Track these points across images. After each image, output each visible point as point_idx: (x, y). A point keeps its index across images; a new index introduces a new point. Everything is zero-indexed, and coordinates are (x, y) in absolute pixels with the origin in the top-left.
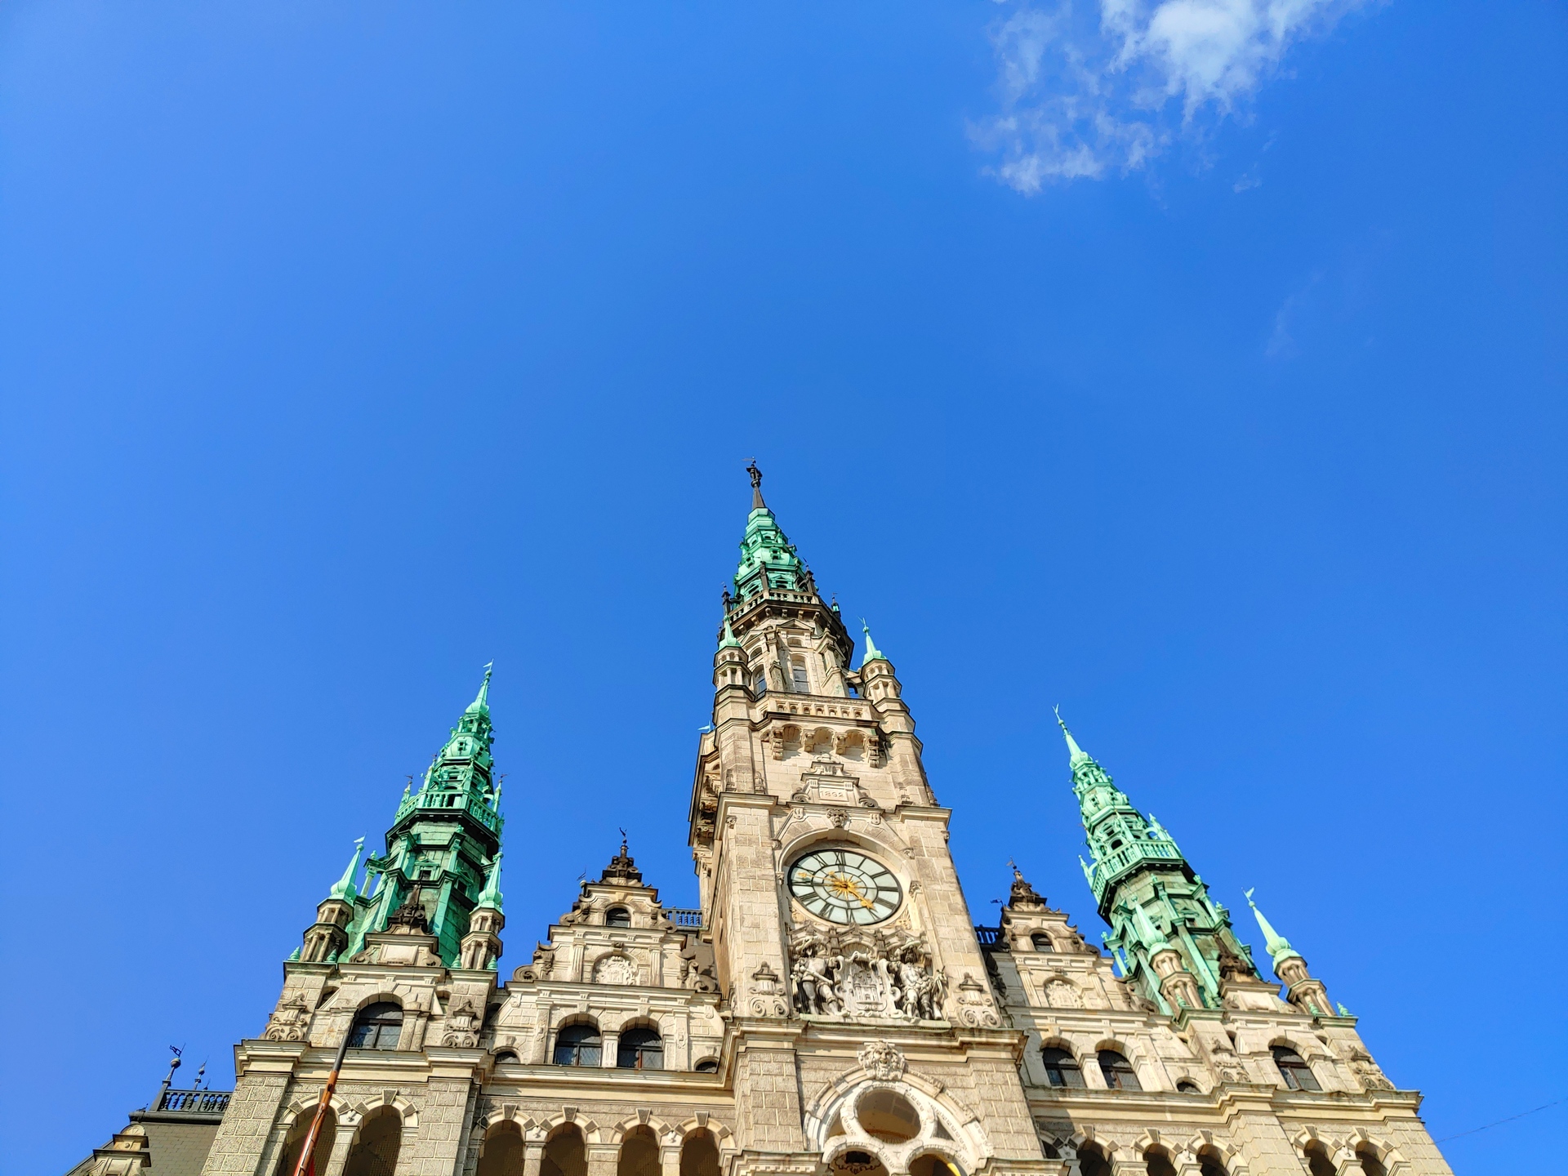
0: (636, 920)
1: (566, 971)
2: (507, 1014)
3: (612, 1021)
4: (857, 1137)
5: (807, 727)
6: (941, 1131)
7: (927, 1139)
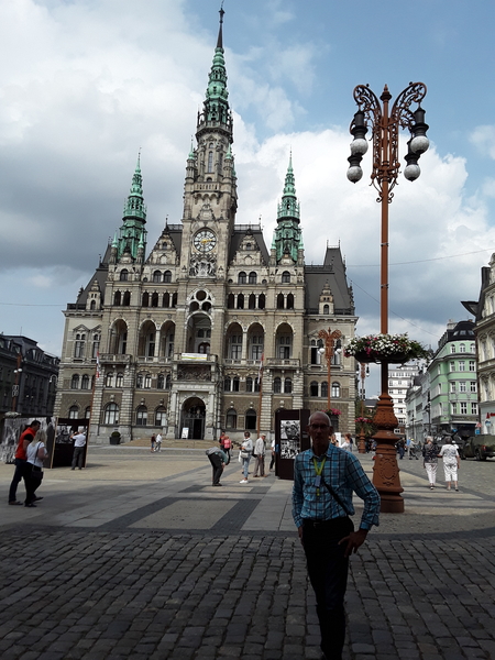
0: (169, 247)
1: (155, 261)
2: (145, 271)
3: (163, 271)
4: (195, 300)
5: (203, 194)
6: (209, 298)
7: (206, 300)
